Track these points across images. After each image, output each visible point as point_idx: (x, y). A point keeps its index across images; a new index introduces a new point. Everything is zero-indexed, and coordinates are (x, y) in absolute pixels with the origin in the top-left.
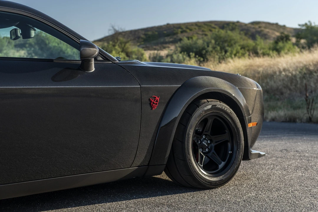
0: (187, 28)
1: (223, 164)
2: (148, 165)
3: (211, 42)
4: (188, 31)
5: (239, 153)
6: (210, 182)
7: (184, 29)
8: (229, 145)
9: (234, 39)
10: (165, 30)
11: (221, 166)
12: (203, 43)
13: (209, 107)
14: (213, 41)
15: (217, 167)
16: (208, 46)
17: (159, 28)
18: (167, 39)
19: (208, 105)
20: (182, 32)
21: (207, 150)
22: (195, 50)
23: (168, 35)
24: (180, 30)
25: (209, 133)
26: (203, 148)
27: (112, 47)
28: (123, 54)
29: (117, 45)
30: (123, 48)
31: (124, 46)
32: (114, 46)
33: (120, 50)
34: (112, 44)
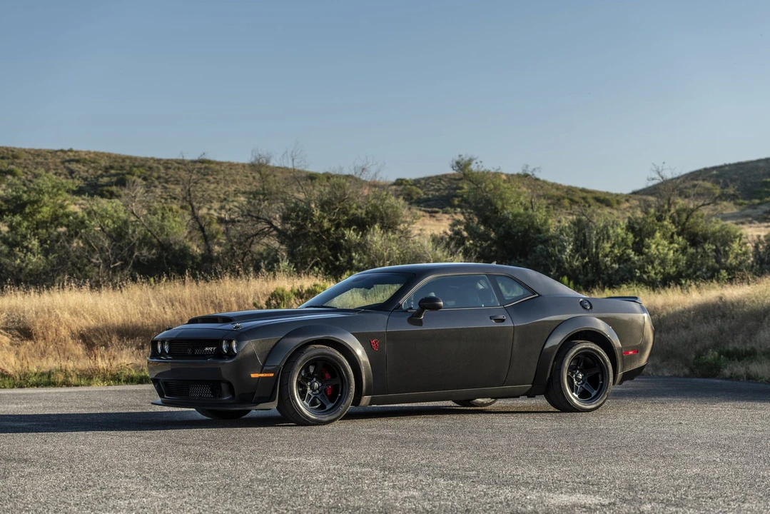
27: (656, 221)
28: (680, 239)
29: (667, 217)
30: (684, 224)
31: (687, 219)
32: (660, 219)
33: (675, 230)
34: (655, 215)
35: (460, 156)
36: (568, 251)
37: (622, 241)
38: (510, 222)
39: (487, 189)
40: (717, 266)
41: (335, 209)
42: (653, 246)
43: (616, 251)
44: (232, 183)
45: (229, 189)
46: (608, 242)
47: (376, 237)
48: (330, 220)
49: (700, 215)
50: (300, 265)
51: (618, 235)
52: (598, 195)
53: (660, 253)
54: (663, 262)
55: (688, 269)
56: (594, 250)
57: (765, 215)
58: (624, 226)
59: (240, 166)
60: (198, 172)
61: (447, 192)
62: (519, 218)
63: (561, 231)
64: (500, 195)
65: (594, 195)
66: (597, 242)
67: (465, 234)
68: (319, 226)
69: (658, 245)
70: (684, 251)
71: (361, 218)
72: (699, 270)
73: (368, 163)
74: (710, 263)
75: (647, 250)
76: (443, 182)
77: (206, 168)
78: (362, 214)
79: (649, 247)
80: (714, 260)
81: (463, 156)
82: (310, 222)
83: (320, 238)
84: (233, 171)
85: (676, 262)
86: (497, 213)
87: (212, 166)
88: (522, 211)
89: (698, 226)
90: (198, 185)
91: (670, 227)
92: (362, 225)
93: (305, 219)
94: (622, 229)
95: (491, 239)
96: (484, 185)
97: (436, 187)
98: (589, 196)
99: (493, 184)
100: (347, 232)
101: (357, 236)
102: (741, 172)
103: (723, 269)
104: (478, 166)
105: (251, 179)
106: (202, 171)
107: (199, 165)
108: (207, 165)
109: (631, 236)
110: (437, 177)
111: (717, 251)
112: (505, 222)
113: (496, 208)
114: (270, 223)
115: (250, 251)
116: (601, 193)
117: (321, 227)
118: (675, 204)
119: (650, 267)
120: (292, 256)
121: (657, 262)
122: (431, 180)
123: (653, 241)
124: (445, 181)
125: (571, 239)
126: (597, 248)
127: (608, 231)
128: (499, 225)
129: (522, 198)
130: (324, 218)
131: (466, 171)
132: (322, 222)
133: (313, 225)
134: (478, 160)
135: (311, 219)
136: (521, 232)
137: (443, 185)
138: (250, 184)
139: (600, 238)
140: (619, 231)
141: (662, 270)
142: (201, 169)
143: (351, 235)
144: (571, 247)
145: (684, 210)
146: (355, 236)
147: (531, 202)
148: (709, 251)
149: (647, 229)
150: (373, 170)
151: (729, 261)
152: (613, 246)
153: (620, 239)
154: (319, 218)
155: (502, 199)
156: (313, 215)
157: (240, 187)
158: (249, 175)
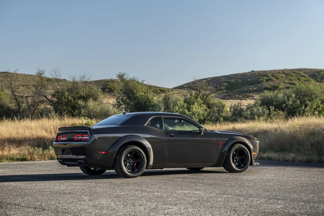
0: (274, 76)
1: (243, 165)
2: (218, 163)
3: (291, 96)
4: (274, 79)
5: (248, 162)
6: (237, 170)
7: (271, 77)
8: (245, 159)
9: (315, 94)
10: (250, 78)
11: (242, 166)
12: (284, 97)
13: (238, 146)
14: (294, 95)
15: (241, 166)
16: (288, 100)
17: (243, 76)
18: (251, 88)
19: (237, 146)
20: (267, 81)
21: (237, 161)
22: (275, 103)
23: (252, 84)
24: (266, 78)
25: (238, 155)
26: (236, 160)
27: (195, 99)
28: (204, 105)
29: (199, 97)
30: (205, 100)
31: (206, 98)
32: (196, 98)
33: (202, 102)
34: (194, 96)
35: (120, 72)
36: (162, 109)
37: (182, 106)
38: (139, 98)
39: (131, 86)
40: (219, 116)
41: (74, 92)
42: (194, 108)
43: (180, 110)
44: (17, 81)
45: (16, 84)
46: (177, 106)
47: (91, 103)
48: (72, 97)
49: (211, 97)
50: (60, 114)
51: (181, 104)
52: (161, 89)
53: (197, 111)
54: (198, 115)
55: (208, 117)
56: (172, 109)
57: (224, 97)
58: (183, 100)
59: (21, 75)
60: (3, 77)
61: (103, 86)
62: (143, 97)
63: (159, 102)
64: (136, 88)
65: (159, 89)
66: (173, 106)
67: (121, 103)
68: (67, 99)
69: (196, 108)
70: (206, 110)
71: (84, 96)
72: (212, 117)
73: (86, 74)
74: (216, 115)
75: (192, 110)
76: (101, 83)
77: (6, 75)
78: (84, 94)
79: (193, 108)
80: (217, 114)
81: (121, 73)
82: (64, 97)
83: (68, 103)
84: (18, 77)
85: (203, 115)
86: (134, 95)
87: (9, 74)
88: (144, 94)
89: (210, 101)
90: (4, 82)
91: (200, 101)
92: (85, 99)
93: (61, 96)
94: (182, 101)
95: (131, 105)
96: (129, 84)
97: (99, 84)
98: (158, 89)
99: (133, 84)
100: (79, 102)
101: (83, 103)
102: (214, 81)
103: (221, 117)
104: (127, 77)
105: (25, 80)
106: (5, 76)
107: (4, 74)
108: (7, 74)
109: (186, 104)
110: (99, 80)
111: (218, 110)
112: (137, 98)
113: (134, 93)
114: (46, 97)
115: (37, 108)
116: (162, 88)
117: (68, 99)
118: (202, 92)
119: (194, 116)
120: (56, 110)
121: (196, 114)
122: (97, 82)
123: (194, 106)
124: (102, 82)
125: (163, 105)
126: (173, 109)
127: (177, 102)
128: (135, 100)
129: (143, 89)
130: (70, 96)
131: (122, 79)
132: (68, 97)
133: (65, 98)
134: (127, 74)
135: (64, 96)
136: (143, 102)
137: (102, 84)
138: (25, 82)
139: (174, 105)
140: (181, 102)
141: (198, 117)
142: (4, 75)
143: (81, 102)
144: (163, 108)
145: (205, 95)
146: (82, 103)
147: (147, 91)
148: (216, 110)
149: (191, 102)
150: (87, 77)
151: (223, 114)
152: (179, 108)
153: (182, 105)
154: (67, 96)
155: (136, 89)
156: (65, 94)
157: (21, 83)
158: (24, 78)
